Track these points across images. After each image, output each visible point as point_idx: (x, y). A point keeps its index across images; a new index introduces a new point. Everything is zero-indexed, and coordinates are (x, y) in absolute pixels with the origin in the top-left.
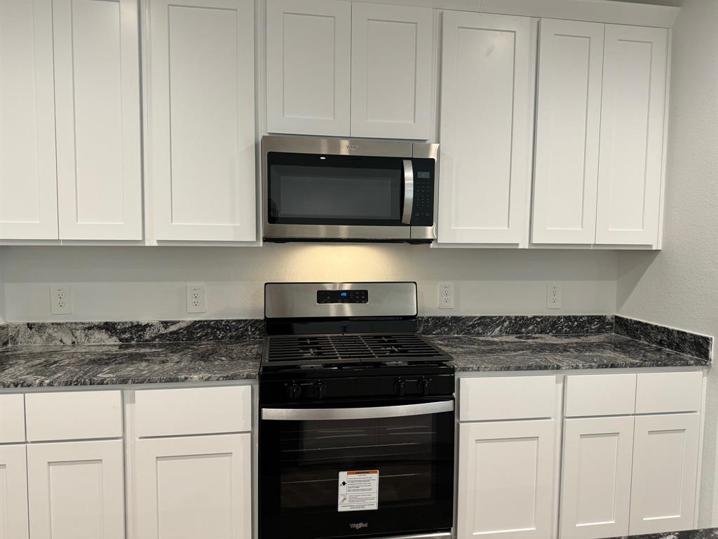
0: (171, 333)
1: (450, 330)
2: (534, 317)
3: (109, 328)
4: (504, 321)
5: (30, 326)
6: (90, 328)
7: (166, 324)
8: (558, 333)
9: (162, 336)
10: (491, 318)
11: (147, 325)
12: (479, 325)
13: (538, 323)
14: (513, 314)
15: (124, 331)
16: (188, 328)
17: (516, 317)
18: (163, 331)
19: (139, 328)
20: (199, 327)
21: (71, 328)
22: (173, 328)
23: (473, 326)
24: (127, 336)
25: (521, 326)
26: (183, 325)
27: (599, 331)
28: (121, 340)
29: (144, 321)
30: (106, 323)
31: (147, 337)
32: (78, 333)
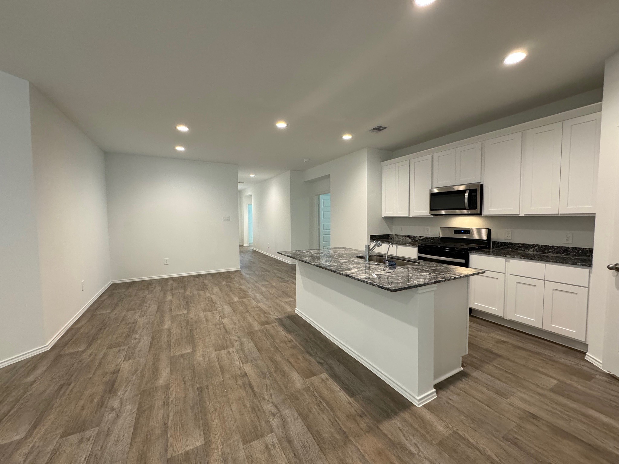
0: (421, 239)
1: (508, 247)
2: (553, 246)
3: (409, 237)
4: (535, 246)
5: (396, 235)
6: (406, 236)
7: (420, 237)
9: (419, 240)
10: (528, 244)
11: (416, 237)
12: (522, 247)
13: (555, 249)
14: (540, 244)
15: (412, 238)
16: (424, 238)
17: (542, 245)
18: (420, 239)
19: (415, 237)
20: (428, 238)
21: (402, 236)
22: (422, 238)
23: (519, 247)
24: (412, 239)
25: (545, 249)
26: (424, 237)
28: (411, 240)
29: (416, 236)
30: (409, 236)
31: (416, 240)
32: (404, 237)
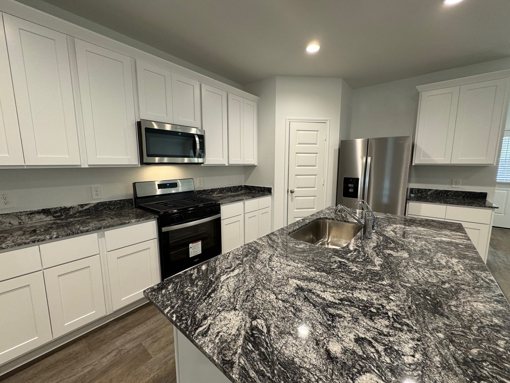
8: (232, 192)
27: (241, 190)
